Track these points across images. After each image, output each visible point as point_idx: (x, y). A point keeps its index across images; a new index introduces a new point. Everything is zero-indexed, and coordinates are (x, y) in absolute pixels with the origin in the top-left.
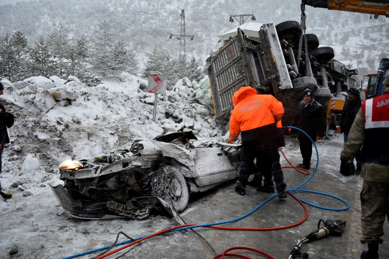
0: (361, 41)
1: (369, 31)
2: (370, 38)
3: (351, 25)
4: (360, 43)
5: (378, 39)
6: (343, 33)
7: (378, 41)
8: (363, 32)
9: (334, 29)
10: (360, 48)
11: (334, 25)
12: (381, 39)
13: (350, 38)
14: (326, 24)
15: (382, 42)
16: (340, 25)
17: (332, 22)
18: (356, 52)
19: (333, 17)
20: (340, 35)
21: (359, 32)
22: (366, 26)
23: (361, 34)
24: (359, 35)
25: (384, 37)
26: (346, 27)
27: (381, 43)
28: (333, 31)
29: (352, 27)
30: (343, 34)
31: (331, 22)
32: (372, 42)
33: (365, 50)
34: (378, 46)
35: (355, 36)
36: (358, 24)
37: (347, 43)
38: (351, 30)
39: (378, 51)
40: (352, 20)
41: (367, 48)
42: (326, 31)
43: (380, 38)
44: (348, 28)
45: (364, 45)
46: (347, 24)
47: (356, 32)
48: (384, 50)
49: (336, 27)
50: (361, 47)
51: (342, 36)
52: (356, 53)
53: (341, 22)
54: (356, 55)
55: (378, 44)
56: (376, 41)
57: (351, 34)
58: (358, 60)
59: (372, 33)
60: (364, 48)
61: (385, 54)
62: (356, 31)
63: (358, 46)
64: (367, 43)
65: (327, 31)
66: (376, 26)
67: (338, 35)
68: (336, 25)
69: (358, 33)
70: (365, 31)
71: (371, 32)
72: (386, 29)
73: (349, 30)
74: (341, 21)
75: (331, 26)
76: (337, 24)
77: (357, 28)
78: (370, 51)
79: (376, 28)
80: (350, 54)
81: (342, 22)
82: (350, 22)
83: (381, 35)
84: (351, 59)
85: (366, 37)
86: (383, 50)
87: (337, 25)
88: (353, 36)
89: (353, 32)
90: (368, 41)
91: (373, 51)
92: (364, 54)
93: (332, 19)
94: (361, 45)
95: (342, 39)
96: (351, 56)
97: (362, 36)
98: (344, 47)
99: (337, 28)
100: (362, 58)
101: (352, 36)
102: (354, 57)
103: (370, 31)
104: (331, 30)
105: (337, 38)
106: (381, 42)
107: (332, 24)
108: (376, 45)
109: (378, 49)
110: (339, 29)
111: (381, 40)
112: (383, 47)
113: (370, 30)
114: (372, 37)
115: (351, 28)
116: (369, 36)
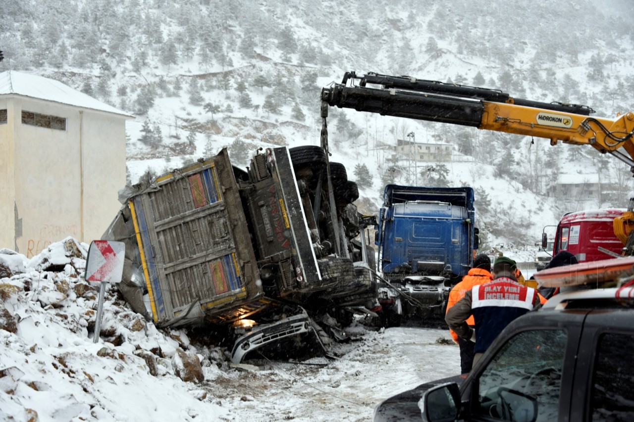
0: (184, 109)
1: (199, 85)
2: (203, 103)
3: (156, 68)
4: (184, 115)
5: (222, 106)
6: (140, 86)
7: (222, 112)
8: (185, 86)
9: (114, 76)
10: (184, 127)
11: (113, 63)
12: (229, 106)
13: (157, 101)
14: (94, 61)
15: (232, 115)
16: (128, 65)
17: (107, 56)
18: (177, 137)
19: (107, 42)
20: (133, 91)
21: (178, 87)
22: (190, 72)
23: (181, 92)
24: (176, 95)
25: (233, 101)
26: (144, 71)
27: (230, 117)
28: (112, 80)
29: (159, 72)
30: (139, 91)
31: (104, 55)
32: (210, 114)
33: (197, 134)
34: (223, 124)
35: (169, 96)
36: (172, 65)
37: (151, 112)
38: (157, 80)
39: (225, 135)
40: (156, 55)
41: (200, 128)
42: (94, 78)
43: (225, 105)
44: (148, 73)
45: (192, 120)
46: (145, 64)
47: (171, 87)
48: (238, 133)
49: (118, 71)
50: (185, 124)
51: (138, 96)
52: (175, 141)
53: (129, 58)
54: (177, 145)
55: (224, 119)
56: (219, 111)
57: (159, 91)
58: (183, 159)
59: (207, 91)
60: (195, 127)
61: (243, 143)
62: (170, 83)
63: (180, 123)
64: (200, 115)
65: (98, 79)
66: (214, 75)
67: (128, 90)
68: (118, 65)
69: (175, 88)
70: (191, 85)
71: (205, 88)
72: (236, 83)
73: (152, 80)
74: (129, 53)
75: (106, 67)
76: (120, 62)
77: (170, 75)
78: (209, 137)
79: (215, 79)
80: (163, 143)
81: (133, 59)
82: (153, 60)
83: (228, 98)
84: (168, 156)
85: (196, 100)
86: (236, 134)
87: (122, 65)
88: (164, 95)
89: (162, 84)
90: (200, 109)
91: (214, 137)
92: (196, 143)
93: (105, 47)
94: (186, 121)
95: (139, 102)
96: (165, 147)
97: (185, 97)
98: (146, 123)
99: (123, 72)
100: (192, 153)
101: (161, 97)
102: (171, 149)
103: (202, 86)
104: (108, 76)
105: (125, 98)
106: (229, 114)
107: (108, 60)
108: (220, 122)
109: (225, 130)
110: (127, 74)
111: (229, 109)
112: (236, 125)
113: (201, 82)
114: (207, 102)
115: (156, 76)
116: (202, 99)
